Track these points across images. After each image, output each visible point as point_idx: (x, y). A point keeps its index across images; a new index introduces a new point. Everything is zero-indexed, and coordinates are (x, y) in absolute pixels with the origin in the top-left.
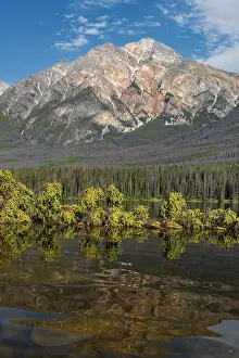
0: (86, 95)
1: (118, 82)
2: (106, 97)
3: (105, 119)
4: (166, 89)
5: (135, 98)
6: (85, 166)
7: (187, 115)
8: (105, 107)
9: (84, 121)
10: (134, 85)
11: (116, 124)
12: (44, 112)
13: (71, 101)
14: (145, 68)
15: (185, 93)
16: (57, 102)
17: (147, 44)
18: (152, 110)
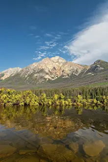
0: (42, 71)
1: (50, 67)
2: (47, 71)
3: (47, 77)
4: (63, 69)
5: (55, 71)
6: (43, 89)
7: (68, 75)
8: (47, 74)
9: (42, 77)
10: (54, 68)
11: (50, 78)
12: (31, 76)
13: (38, 72)
14: (57, 63)
15: (67, 70)
17: (57, 57)
18: (59, 74)
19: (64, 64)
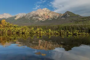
0: (37, 16)
1: (42, 14)
2: (40, 16)
3: (40, 19)
4: (48, 15)
5: (44, 16)
6: (37, 26)
7: (51, 18)
8: (40, 17)
9: (37, 19)
10: (44, 14)
11: (42, 20)
12: (31, 18)
13: (35, 16)
14: (46, 12)
15: (51, 16)
16: (33, 16)
17: (46, 9)
18: (47, 18)
19: (49, 12)
